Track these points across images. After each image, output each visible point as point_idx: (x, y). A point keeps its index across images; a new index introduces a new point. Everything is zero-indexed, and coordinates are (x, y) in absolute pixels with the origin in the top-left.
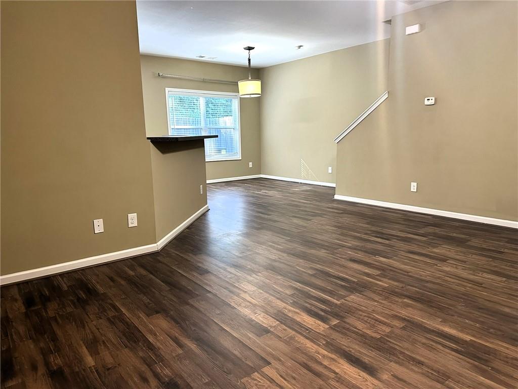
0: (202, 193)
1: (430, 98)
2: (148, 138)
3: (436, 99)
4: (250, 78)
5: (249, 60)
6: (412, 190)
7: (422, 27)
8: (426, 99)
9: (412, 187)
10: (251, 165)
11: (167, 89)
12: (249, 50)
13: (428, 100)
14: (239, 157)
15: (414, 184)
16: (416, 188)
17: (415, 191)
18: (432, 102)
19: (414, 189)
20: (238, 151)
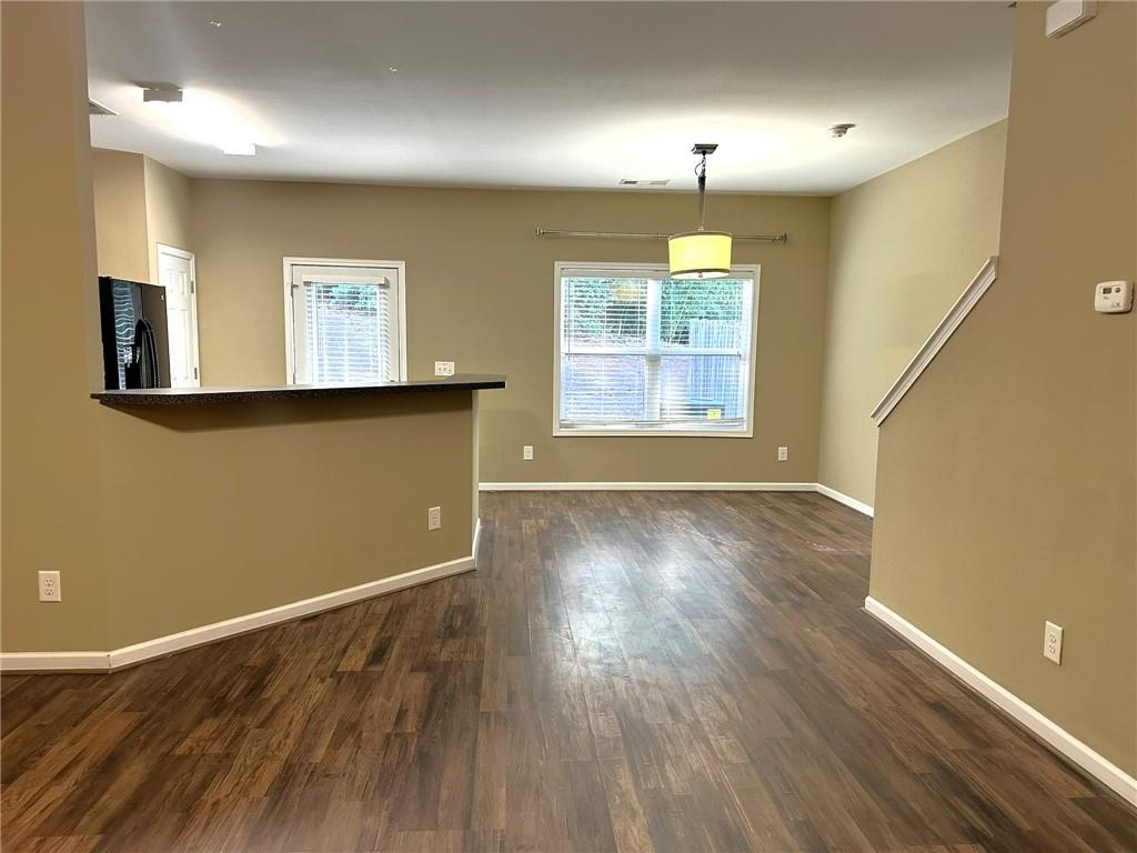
1: (1113, 284)
3: (1132, 292)
4: (701, 230)
5: (702, 180)
6: (1050, 657)
8: (1100, 287)
9: (1047, 643)
10: (783, 454)
11: (558, 265)
12: (704, 153)
13: (1107, 291)
14: (745, 429)
15: (1053, 630)
16: (1058, 646)
17: (1056, 659)
18: (1117, 300)
19: (1052, 651)
20: (745, 416)
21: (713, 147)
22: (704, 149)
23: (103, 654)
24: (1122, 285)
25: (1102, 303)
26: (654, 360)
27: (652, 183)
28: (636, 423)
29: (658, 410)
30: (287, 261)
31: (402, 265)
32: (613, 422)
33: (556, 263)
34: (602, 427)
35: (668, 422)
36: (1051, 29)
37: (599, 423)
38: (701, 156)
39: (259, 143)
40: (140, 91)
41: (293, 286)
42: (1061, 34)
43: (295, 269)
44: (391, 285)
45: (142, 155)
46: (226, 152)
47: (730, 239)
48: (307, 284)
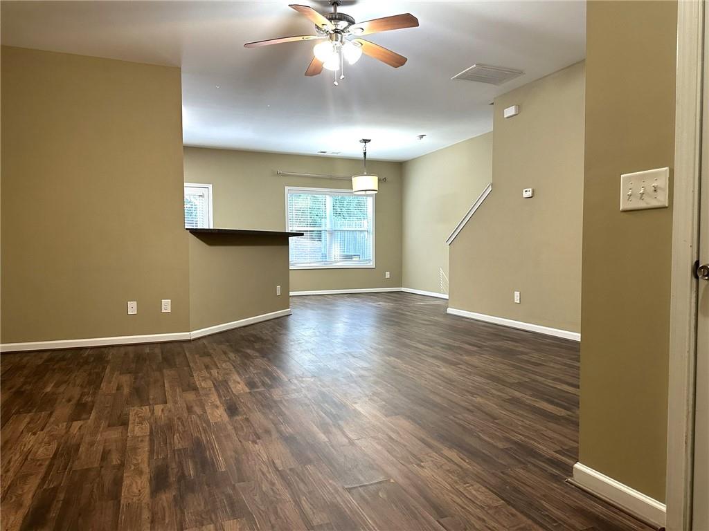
0: (278, 293)
1: (528, 190)
2: (187, 229)
3: (533, 191)
4: (365, 174)
5: (365, 153)
6: (516, 301)
7: (519, 109)
8: (524, 190)
9: (515, 297)
10: (388, 275)
11: (287, 188)
12: (365, 143)
13: (526, 191)
14: (372, 264)
15: (517, 294)
16: (519, 298)
17: (518, 302)
18: (529, 194)
19: (517, 300)
20: (371, 258)
21: (370, 141)
22: (366, 141)
23: (188, 333)
24: (530, 189)
25: (525, 195)
26: (331, 233)
27: (333, 153)
28: (324, 262)
29: (333, 256)
31: (210, 186)
32: (313, 262)
34: (309, 265)
35: (338, 262)
36: (506, 116)
38: (363, 144)
42: (508, 118)
44: (205, 196)
47: (377, 177)
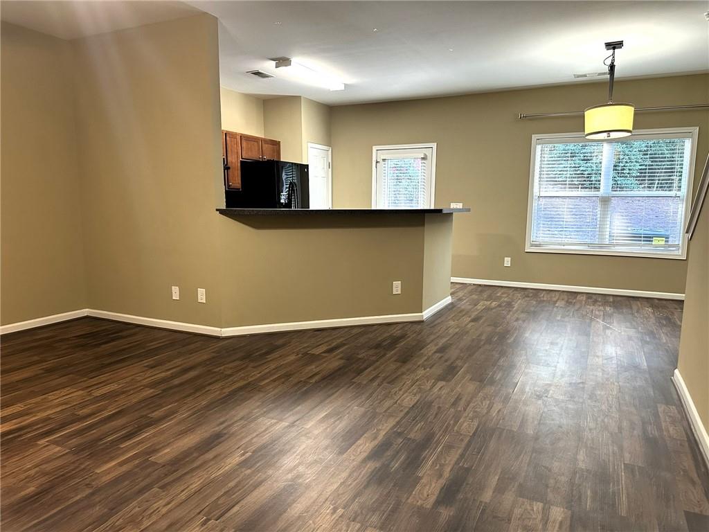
5: (612, 67)
11: (534, 137)
12: (614, 48)
14: (680, 253)
20: (681, 243)
21: (622, 43)
22: (614, 46)
23: (219, 329)
26: (605, 201)
28: (588, 245)
29: (607, 236)
30: (375, 148)
31: (434, 145)
32: (572, 243)
33: (533, 136)
34: (563, 247)
35: (614, 245)
37: (559, 244)
38: (612, 51)
39: (346, 83)
40: (274, 63)
41: (377, 162)
43: (378, 152)
44: (428, 158)
45: (300, 97)
46: (331, 90)
47: (633, 108)
48: (384, 160)
